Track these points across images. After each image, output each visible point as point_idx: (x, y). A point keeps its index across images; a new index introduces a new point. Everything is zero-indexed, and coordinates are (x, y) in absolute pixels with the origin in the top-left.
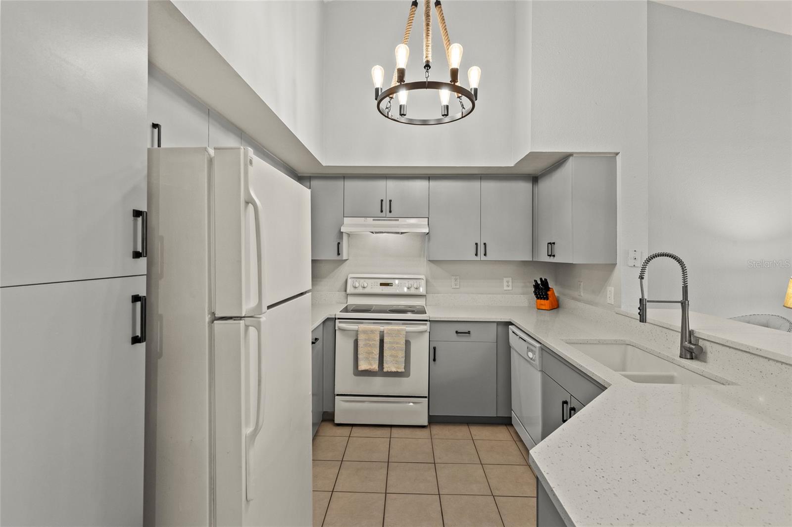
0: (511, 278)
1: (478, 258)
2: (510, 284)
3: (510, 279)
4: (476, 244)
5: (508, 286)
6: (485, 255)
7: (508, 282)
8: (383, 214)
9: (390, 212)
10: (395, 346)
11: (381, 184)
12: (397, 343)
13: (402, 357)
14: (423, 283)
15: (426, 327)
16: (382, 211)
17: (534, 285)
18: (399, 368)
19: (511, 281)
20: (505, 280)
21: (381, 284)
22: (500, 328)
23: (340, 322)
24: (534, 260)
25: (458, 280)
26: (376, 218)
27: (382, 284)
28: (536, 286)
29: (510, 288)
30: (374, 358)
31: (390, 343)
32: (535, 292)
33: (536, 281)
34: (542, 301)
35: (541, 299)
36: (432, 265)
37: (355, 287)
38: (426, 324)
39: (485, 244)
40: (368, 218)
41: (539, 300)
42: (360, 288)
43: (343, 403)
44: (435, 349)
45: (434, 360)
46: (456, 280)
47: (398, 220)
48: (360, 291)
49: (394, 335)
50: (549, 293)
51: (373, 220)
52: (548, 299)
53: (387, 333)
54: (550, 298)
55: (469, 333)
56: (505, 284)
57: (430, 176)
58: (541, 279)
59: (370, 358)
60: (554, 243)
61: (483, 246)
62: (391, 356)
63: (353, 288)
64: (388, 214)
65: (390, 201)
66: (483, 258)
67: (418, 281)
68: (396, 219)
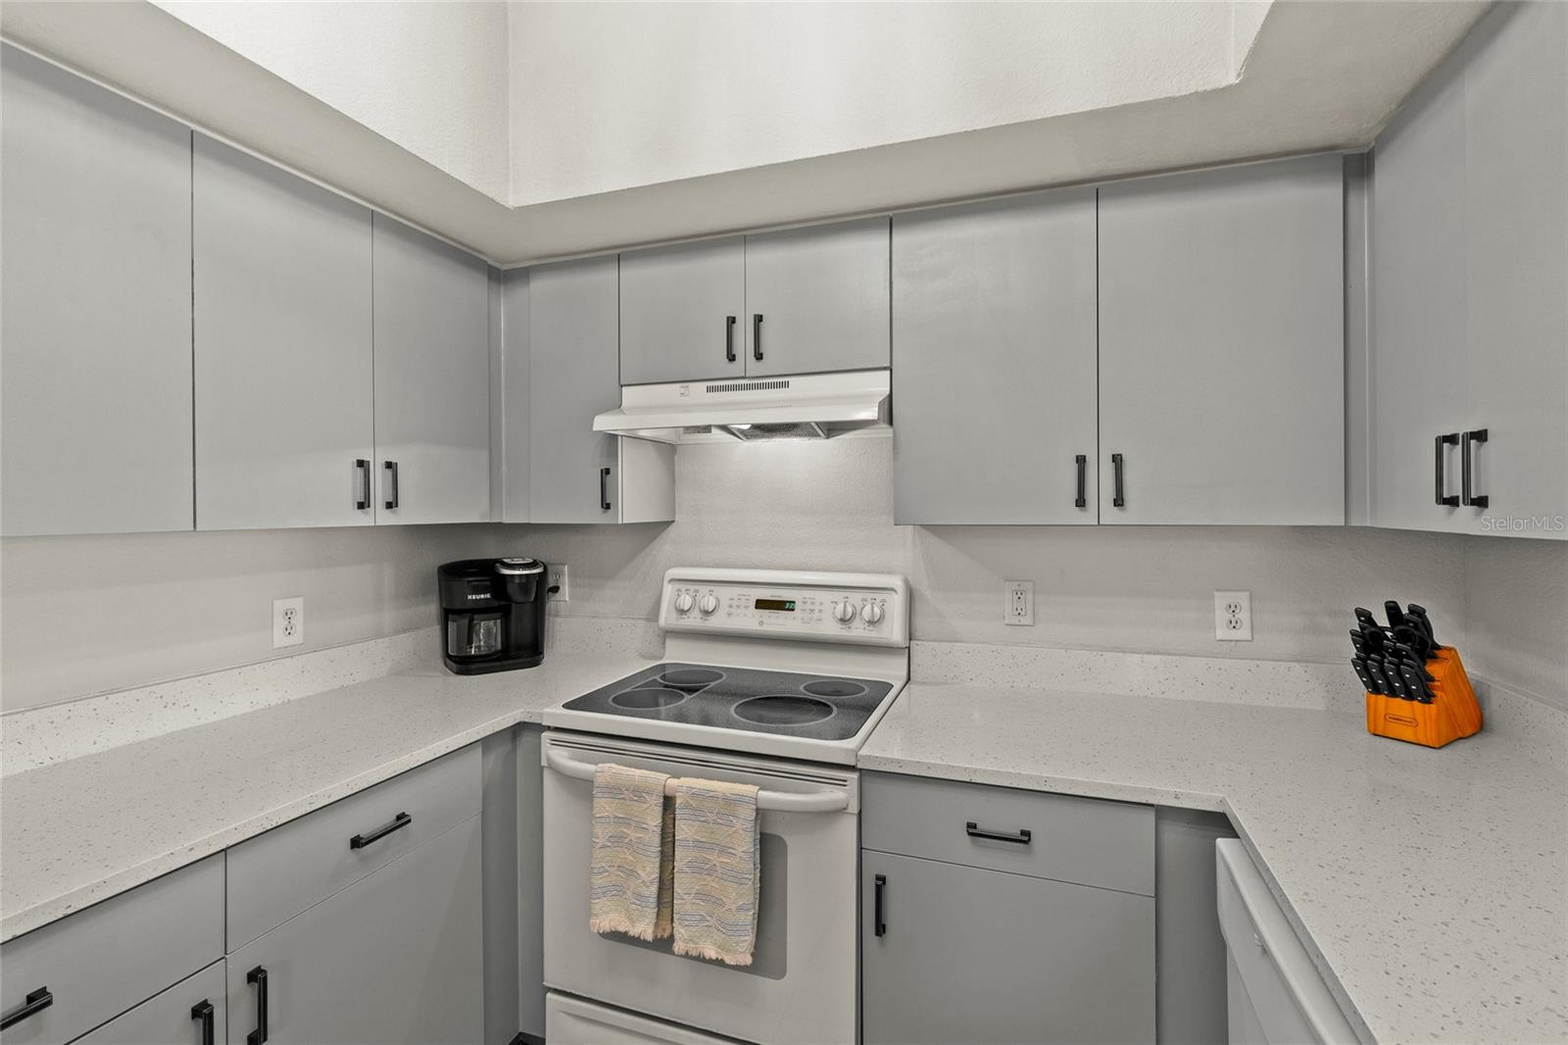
0: (1246, 595)
1: (1087, 517)
2: (1244, 616)
3: (1243, 599)
4: (1081, 460)
5: (1233, 625)
6: (1119, 502)
7: (1233, 609)
8: (736, 368)
9: (759, 356)
10: (714, 858)
11: (728, 263)
12: (724, 851)
13: (739, 908)
14: (896, 604)
15: (840, 794)
16: (732, 358)
17: (1353, 633)
18: (728, 951)
19: (1245, 603)
20: (1221, 600)
21: (758, 601)
22: (1176, 835)
23: (555, 743)
24: (1355, 522)
25: (1030, 596)
26: (717, 383)
27: (761, 604)
28: (1369, 640)
29: (1243, 633)
30: (639, 896)
31: (698, 844)
32: (1362, 665)
33: (1365, 617)
34: (1400, 706)
35: (1393, 693)
36: (932, 540)
37: (682, 612)
38: (842, 783)
39: (1117, 460)
40: (691, 385)
41: (1382, 698)
42: (696, 613)
43: (570, 1021)
44: (881, 881)
45: (880, 929)
46: (1019, 594)
47: (786, 385)
48: (693, 621)
49: (711, 817)
50: (1434, 669)
51: (709, 389)
52: (1427, 697)
53: (687, 806)
54: (1438, 693)
55: (1025, 837)
56: (1221, 616)
57: (891, 214)
58: (1392, 610)
59: (629, 893)
60: (1481, 436)
61: (1108, 469)
62: (703, 896)
63: (674, 615)
64: (754, 367)
65: (759, 319)
66: (1111, 515)
67: (879, 596)
68: (779, 380)
